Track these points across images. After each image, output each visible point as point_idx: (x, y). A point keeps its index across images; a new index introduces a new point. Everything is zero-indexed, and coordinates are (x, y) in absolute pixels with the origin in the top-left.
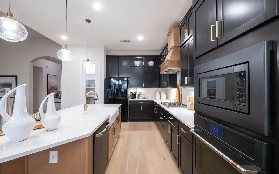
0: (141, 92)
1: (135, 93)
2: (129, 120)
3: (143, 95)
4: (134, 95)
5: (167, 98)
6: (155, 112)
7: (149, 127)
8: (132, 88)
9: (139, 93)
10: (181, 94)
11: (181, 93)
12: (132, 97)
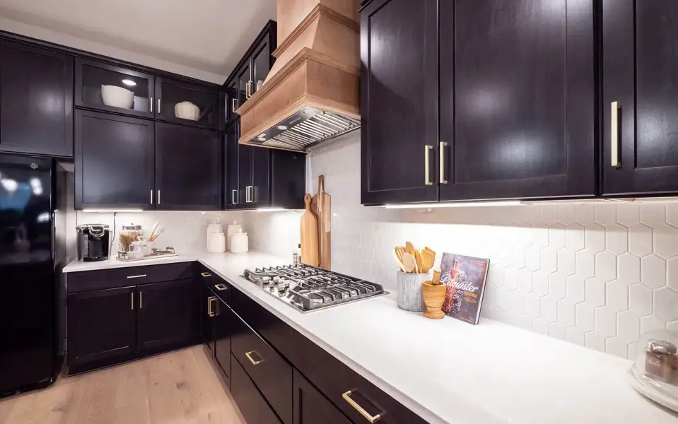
0: (139, 228)
1: (107, 233)
2: (66, 369)
3: (151, 240)
4: (97, 243)
5: (252, 247)
6: (210, 313)
7: (179, 386)
8: (85, 211)
9: (126, 233)
10: (329, 234)
11: (327, 231)
12: (85, 253)
